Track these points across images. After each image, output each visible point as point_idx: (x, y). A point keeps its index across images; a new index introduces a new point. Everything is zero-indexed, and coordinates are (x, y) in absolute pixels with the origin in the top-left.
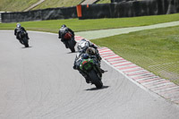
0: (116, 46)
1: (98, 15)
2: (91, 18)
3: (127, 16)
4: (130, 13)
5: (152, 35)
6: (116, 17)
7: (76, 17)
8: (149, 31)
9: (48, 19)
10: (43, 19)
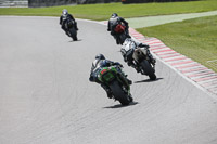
0: (167, 37)
5: (211, 24)
8: (208, 18)
9: (85, 3)
10: (79, 4)
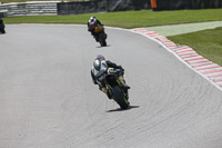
0: (199, 44)
1: (178, 5)
2: (169, 9)
3: (213, 7)
4: (216, 3)
6: (199, 8)
7: (149, 8)
9: (115, 10)
10: (109, 11)
